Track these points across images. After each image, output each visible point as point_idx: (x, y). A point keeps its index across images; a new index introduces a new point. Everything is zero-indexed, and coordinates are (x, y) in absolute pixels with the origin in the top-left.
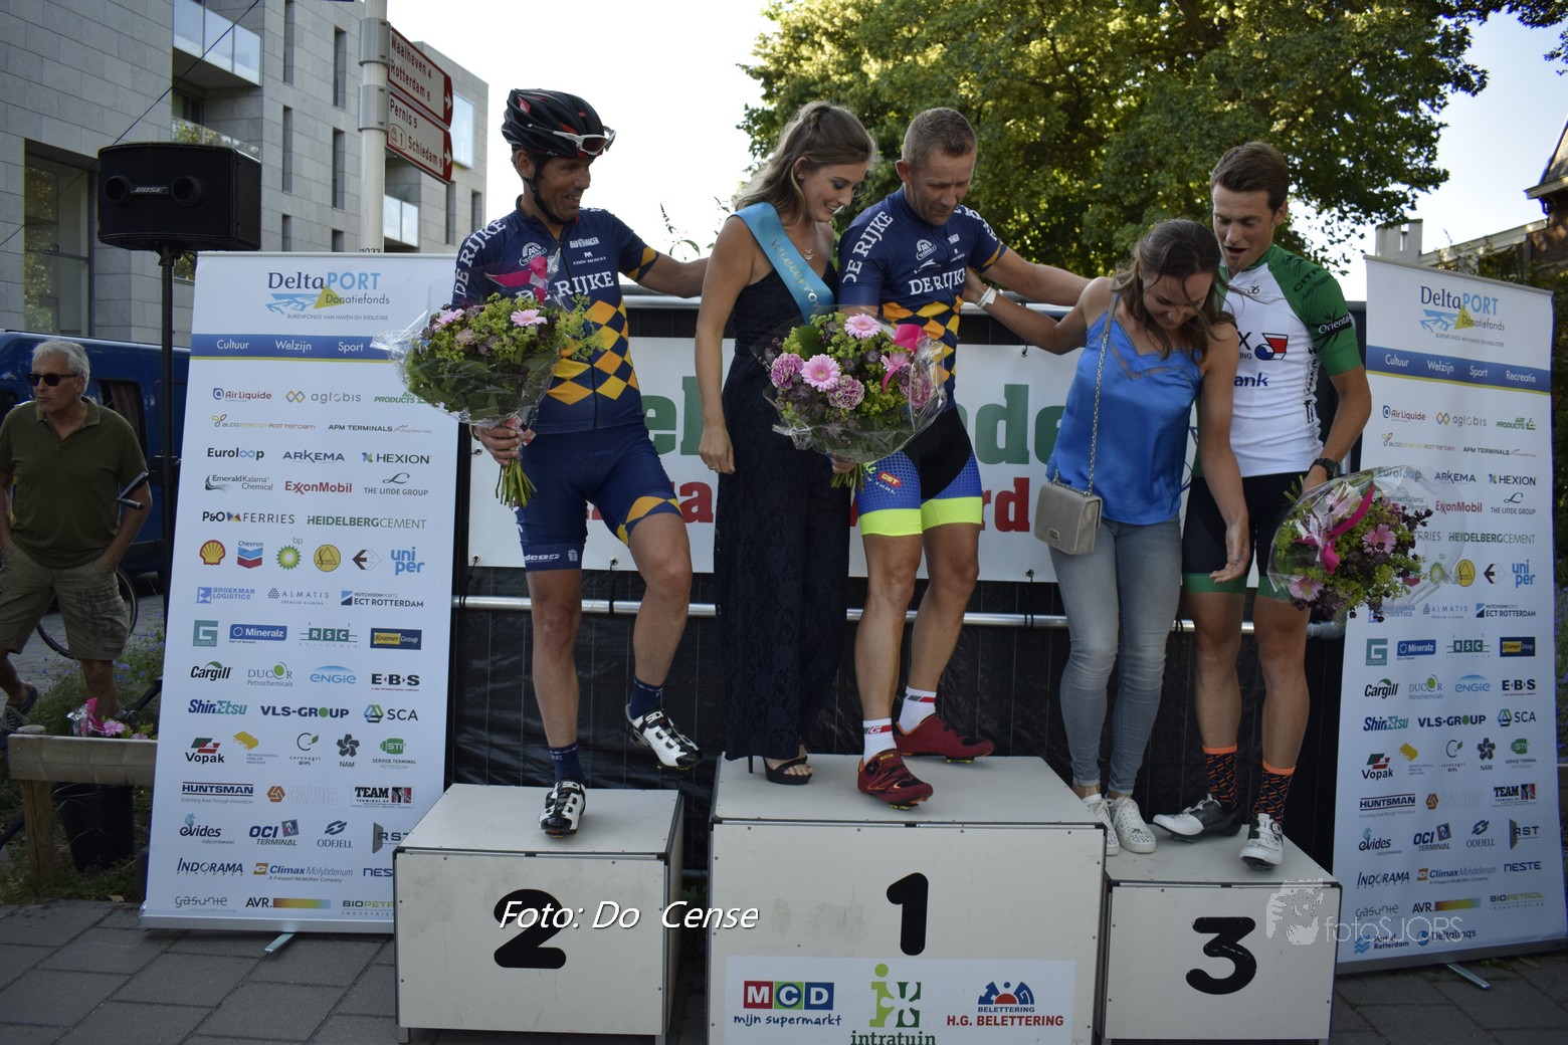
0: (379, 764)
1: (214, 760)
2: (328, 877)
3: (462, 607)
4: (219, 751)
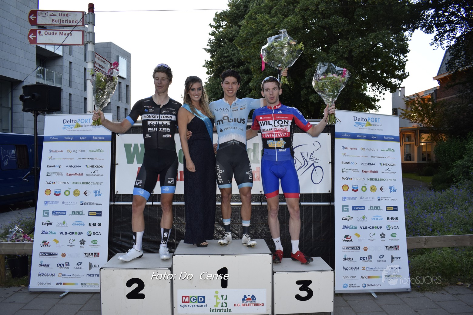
0: (90, 247)
1: (48, 246)
2: (77, 277)
3: (114, 205)
4: (49, 244)
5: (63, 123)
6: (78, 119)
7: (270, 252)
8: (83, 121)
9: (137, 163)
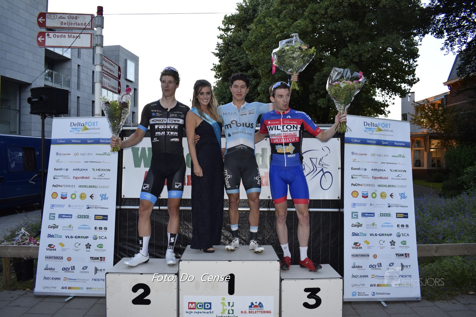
0: (96, 251)
1: (53, 250)
2: (83, 281)
3: (120, 209)
4: (55, 247)
5: (71, 126)
6: (86, 122)
7: (278, 259)
8: (90, 124)
9: (145, 167)
